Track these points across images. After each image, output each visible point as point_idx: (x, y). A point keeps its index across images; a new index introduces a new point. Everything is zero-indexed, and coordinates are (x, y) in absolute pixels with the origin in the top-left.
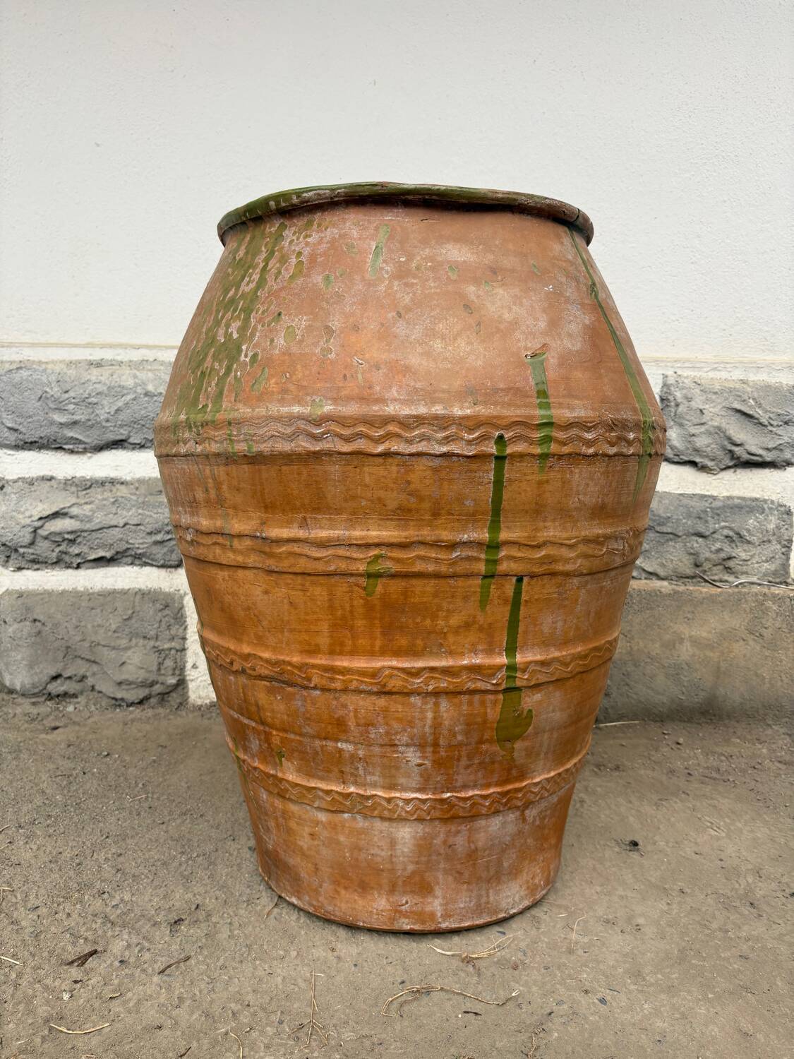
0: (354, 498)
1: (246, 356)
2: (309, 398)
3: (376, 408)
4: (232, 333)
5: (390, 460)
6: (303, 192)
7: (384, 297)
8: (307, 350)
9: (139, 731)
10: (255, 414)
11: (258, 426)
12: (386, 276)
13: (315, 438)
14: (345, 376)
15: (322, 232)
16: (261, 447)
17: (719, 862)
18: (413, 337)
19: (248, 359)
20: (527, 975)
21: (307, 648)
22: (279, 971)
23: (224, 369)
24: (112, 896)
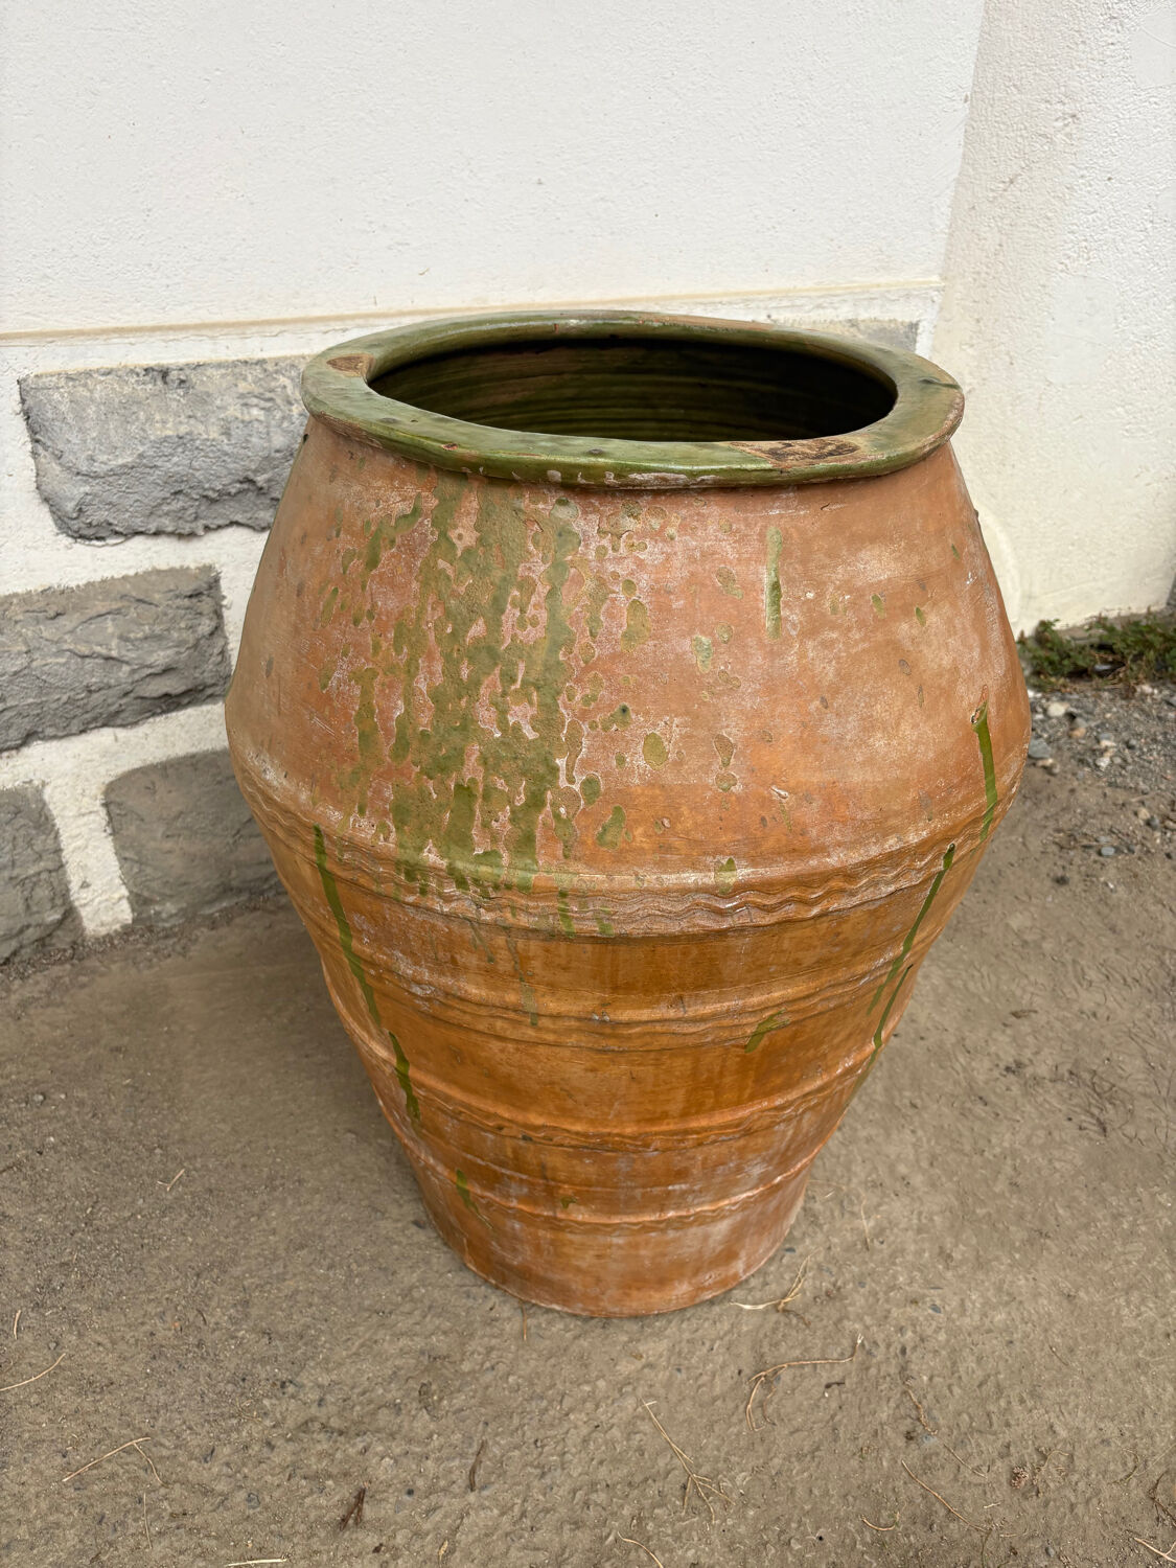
0: (761, 967)
1: (571, 780)
2: (709, 859)
3: (813, 862)
4: (517, 728)
5: (824, 919)
6: (630, 472)
7: (799, 675)
8: (693, 780)
10: (616, 885)
11: (623, 902)
14: (763, 819)
15: (664, 541)
16: (628, 929)
17: (922, 1043)
18: (848, 737)
19: (576, 787)
20: (850, 1304)
21: (648, 1116)
22: (603, 1418)
23: (522, 796)
24: (300, 1387)
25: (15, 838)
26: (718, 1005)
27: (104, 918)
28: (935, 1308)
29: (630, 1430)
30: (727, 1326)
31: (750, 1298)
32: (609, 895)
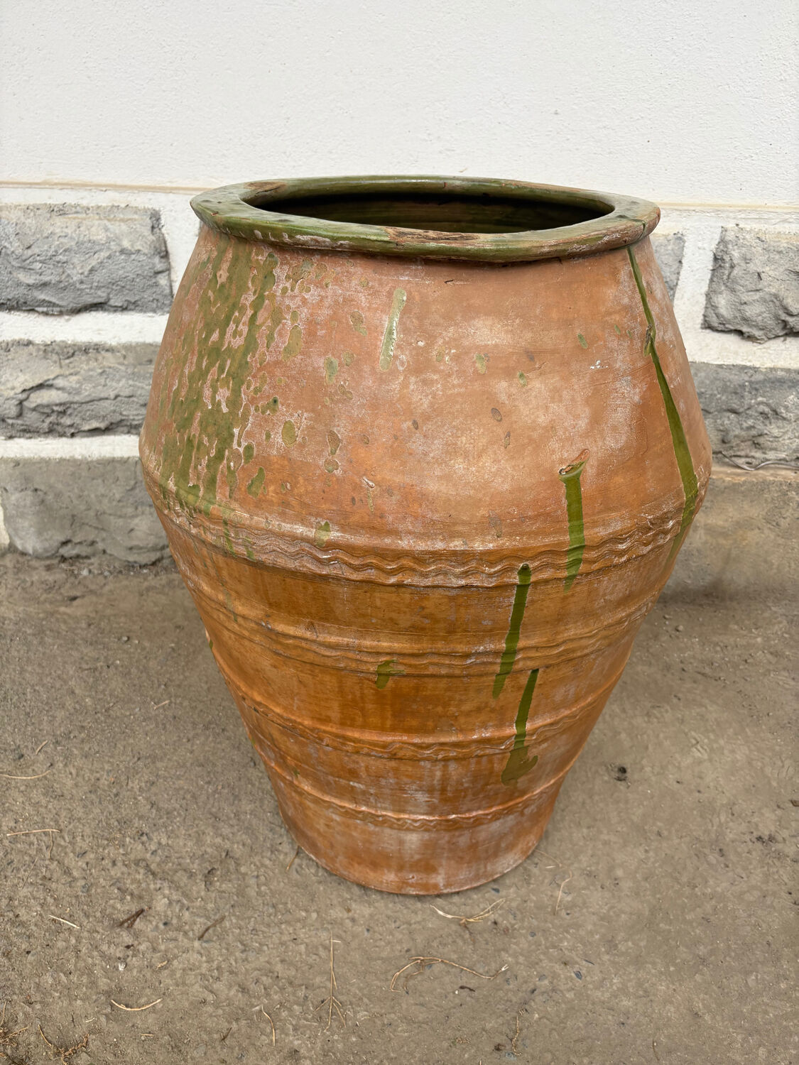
0: (364, 616)
1: (239, 445)
2: (313, 519)
3: (388, 541)
4: (219, 404)
5: (403, 590)
6: (296, 233)
7: (398, 400)
8: (310, 459)
9: (156, 604)
10: (253, 523)
11: (258, 536)
12: (401, 368)
13: (321, 562)
14: (353, 499)
15: (322, 287)
16: (263, 557)
18: (432, 455)
19: (241, 450)
20: (515, 944)
21: (318, 716)
22: (302, 936)
23: (214, 450)
24: (150, 839)
26: (340, 639)
28: (578, 975)
29: (313, 951)
30: (418, 918)
32: (250, 530)
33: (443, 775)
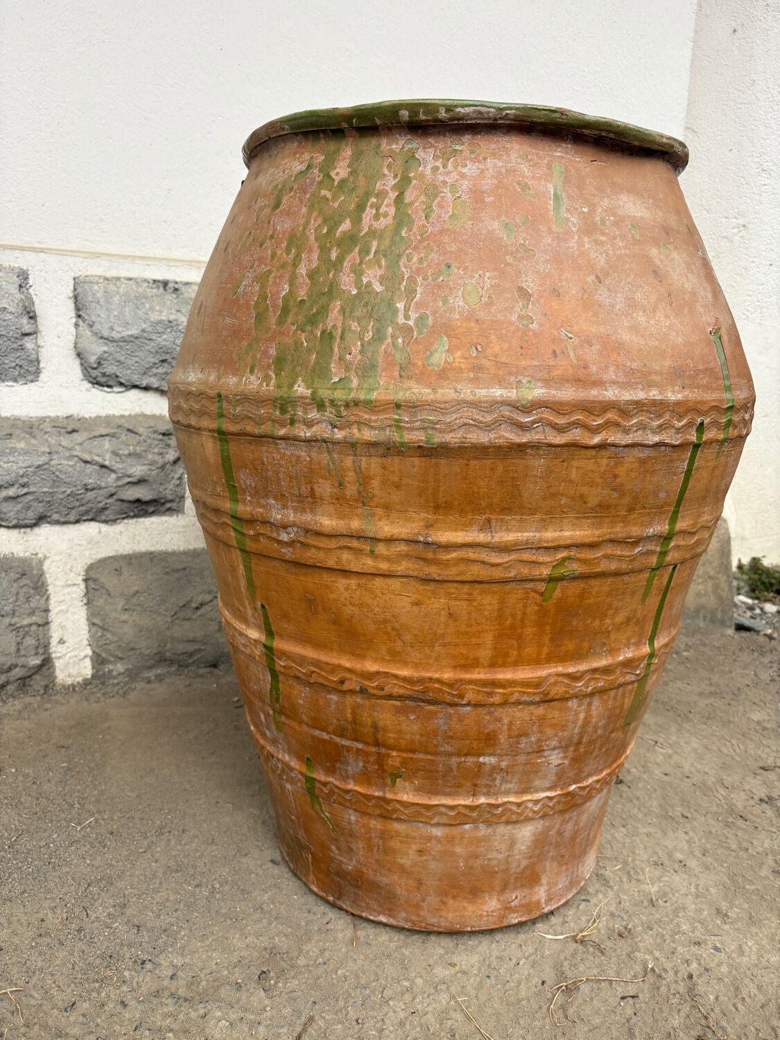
0: (554, 495)
1: (407, 317)
2: (512, 379)
3: (594, 392)
4: (369, 284)
6: (456, 106)
7: (578, 256)
8: (500, 317)
10: (438, 397)
11: (444, 411)
13: (522, 427)
14: (554, 352)
15: (480, 162)
16: (448, 438)
17: (688, 780)
18: (617, 307)
19: (411, 323)
20: (640, 941)
21: (462, 662)
22: (419, 1007)
23: (370, 333)
24: (157, 965)
25: (18, 594)
26: (520, 534)
27: (71, 671)
28: (716, 949)
29: (443, 1016)
30: (531, 950)
31: (551, 931)
32: (431, 406)
33: (586, 718)
